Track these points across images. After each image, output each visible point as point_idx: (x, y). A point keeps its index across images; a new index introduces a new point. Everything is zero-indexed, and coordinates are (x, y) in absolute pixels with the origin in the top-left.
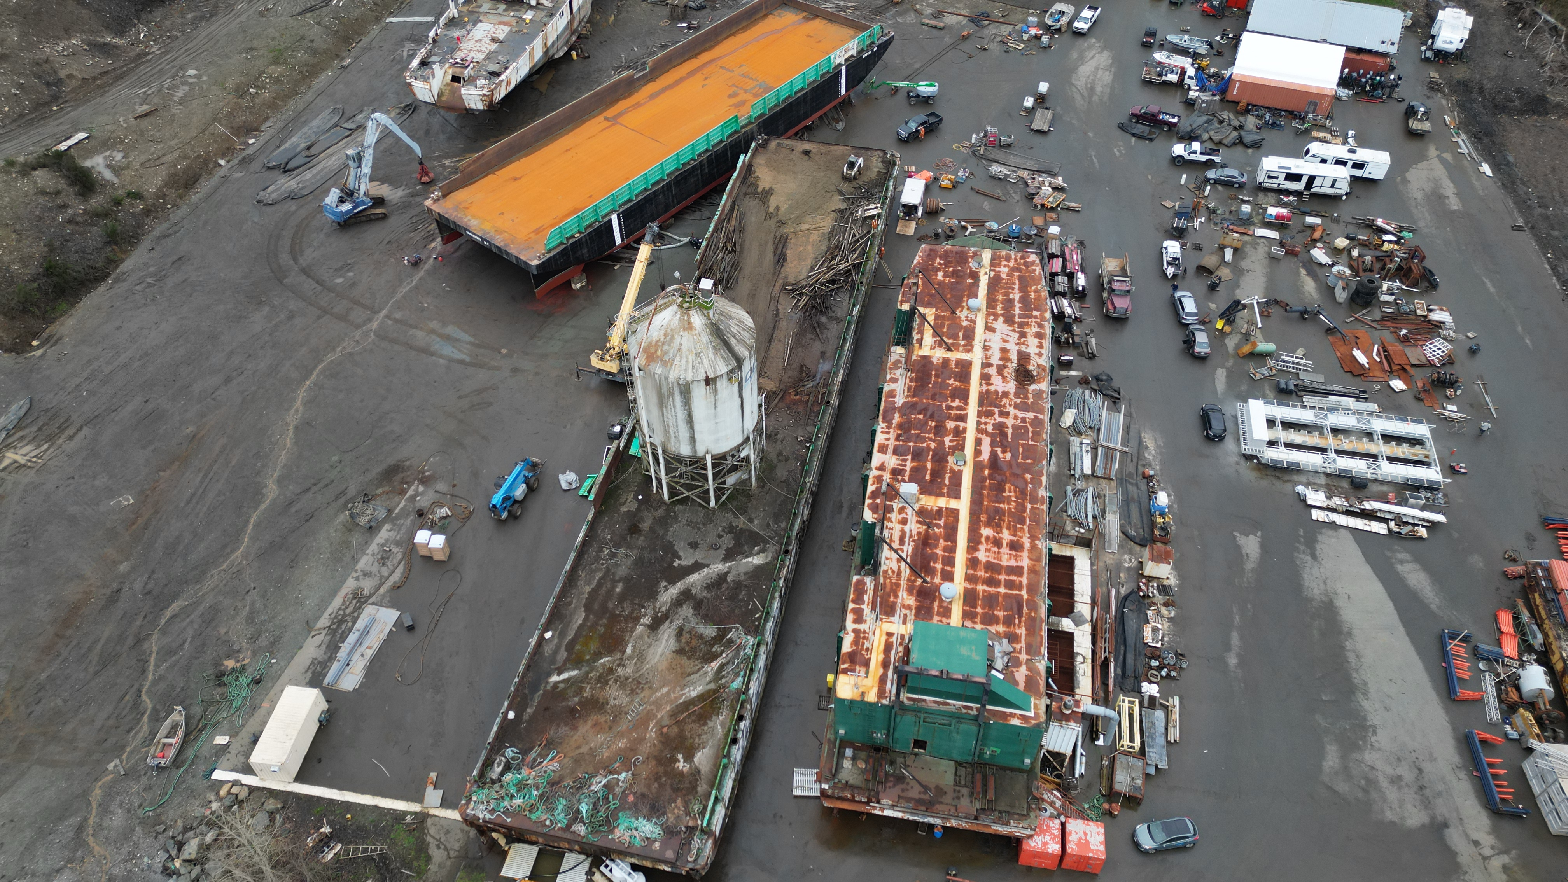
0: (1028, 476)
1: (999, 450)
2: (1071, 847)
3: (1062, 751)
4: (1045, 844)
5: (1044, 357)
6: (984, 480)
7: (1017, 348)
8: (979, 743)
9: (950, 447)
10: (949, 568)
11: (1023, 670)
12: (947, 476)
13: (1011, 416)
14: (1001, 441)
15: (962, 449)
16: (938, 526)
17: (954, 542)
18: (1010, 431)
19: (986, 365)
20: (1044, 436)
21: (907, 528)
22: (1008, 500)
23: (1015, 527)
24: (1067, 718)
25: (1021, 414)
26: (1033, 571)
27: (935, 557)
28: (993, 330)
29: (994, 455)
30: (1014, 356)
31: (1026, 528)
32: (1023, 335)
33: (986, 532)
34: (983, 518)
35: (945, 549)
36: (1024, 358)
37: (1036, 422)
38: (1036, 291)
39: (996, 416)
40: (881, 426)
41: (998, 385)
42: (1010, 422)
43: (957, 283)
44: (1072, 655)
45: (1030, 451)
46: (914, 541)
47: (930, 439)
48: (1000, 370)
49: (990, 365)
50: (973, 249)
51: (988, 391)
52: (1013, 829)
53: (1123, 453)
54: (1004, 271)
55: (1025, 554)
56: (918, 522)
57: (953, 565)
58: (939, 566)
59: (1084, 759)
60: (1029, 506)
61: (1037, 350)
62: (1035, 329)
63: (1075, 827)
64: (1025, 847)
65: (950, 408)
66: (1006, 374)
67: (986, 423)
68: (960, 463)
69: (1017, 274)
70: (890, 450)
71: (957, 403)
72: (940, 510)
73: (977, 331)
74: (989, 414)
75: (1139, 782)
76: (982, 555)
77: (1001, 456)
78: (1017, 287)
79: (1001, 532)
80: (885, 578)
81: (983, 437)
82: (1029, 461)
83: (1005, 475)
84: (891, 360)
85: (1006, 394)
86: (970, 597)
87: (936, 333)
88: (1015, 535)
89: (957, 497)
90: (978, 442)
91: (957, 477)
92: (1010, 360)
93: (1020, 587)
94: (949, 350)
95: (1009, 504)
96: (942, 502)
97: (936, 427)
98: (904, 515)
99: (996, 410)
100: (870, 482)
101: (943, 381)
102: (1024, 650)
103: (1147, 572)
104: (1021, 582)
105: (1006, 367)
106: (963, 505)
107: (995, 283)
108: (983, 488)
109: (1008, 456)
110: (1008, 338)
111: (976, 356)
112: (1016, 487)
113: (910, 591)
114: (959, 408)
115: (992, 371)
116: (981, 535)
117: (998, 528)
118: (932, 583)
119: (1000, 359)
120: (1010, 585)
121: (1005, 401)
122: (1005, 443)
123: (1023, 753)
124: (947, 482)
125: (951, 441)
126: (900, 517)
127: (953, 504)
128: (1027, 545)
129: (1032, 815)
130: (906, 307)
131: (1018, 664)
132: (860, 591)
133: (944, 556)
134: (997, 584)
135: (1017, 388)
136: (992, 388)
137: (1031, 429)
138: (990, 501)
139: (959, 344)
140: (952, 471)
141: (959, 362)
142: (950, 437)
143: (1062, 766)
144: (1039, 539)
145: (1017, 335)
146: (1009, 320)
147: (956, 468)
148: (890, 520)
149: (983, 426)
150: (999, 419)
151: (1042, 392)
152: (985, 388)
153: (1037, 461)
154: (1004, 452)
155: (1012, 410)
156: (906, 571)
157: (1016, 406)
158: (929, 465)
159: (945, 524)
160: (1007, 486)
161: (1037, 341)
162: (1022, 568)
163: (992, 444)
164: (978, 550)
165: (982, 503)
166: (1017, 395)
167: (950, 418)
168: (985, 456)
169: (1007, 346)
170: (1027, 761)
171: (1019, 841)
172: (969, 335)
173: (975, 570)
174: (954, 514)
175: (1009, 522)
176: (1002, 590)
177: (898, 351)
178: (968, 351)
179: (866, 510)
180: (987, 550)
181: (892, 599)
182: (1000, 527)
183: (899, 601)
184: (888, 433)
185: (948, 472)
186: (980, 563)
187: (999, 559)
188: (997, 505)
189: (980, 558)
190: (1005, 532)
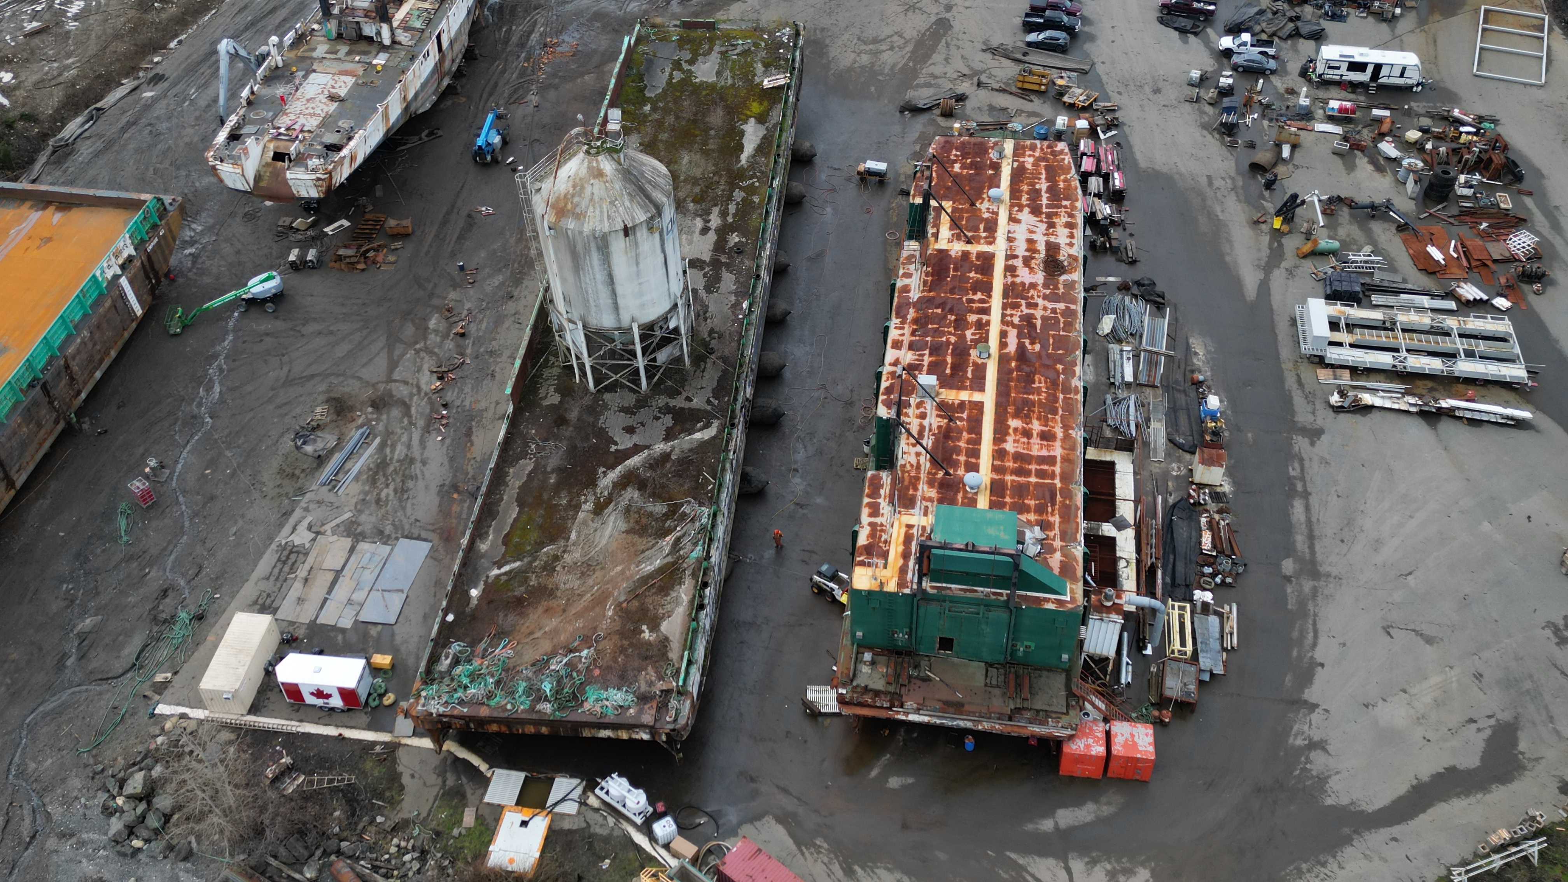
0: (1060, 367)
1: (1027, 342)
2: (1117, 749)
3: (1105, 653)
4: (1088, 746)
5: (1076, 247)
6: (1011, 371)
7: (1045, 238)
8: (1011, 636)
9: (972, 341)
10: (973, 460)
11: (1058, 556)
12: (970, 369)
13: (1040, 307)
14: (1029, 332)
15: (986, 340)
16: (961, 419)
17: (979, 434)
18: (1039, 323)
19: (1010, 257)
20: (1077, 326)
21: (926, 423)
22: (1038, 391)
23: (1046, 418)
24: (1109, 610)
25: (1051, 306)
26: (1066, 460)
27: (958, 451)
28: (1018, 221)
29: (1021, 347)
30: (1041, 247)
31: (1058, 418)
32: (1051, 225)
33: (1014, 423)
34: (1011, 409)
35: (969, 442)
36: (1053, 249)
37: (1069, 313)
38: (1065, 181)
39: (1023, 308)
40: (895, 321)
41: (1024, 276)
42: (1038, 313)
43: (976, 174)
44: (1114, 560)
45: (1061, 342)
46: (934, 435)
47: (950, 333)
48: (1027, 262)
49: (1016, 257)
50: (993, 140)
51: (1013, 283)
52: (1053, 729)
53: (1167, 356)
54: (1029, 162)
55: (1058, 444)
56: (938, 416)
57: (978, 456)
58: (962, 458)
59: (1130, 668)
61: (1068, 241)
62: (1064, 219)
63: (1122, 730)
64: (1066, 749)
65: (973, 301)
66: (1033, 265)
67: (1012, 316)
68: (985, 355)
69: (1043, 164)
70: (906, 345)
71: (979, 296)
72: (962, 403)
73: (999, 222)
74: (1016, 306)
75: (1192, 687)
76: (1010, 446)
77: (1029, 347)
78: (1043, 176)
79: (1031, 422)
80: (903, 472)
81: (1009, 329)
82: (1061, 352)
83: (1033, 366)
84: (905, 254)
85: (1033, 286)
86: (997, 489)
87: (955, 224)
88: (1046, 426)
89: (982, 389)
90: (1003, 335)
91: (980, 371)
92: (1038, 252)
93: (1053, 476)
94: (969, 242)
95: (1039, 394)
96: (964, 396)
97: (956, 320)
98: (922, 410)
99: (1023, 302)
100: (884, 378)
101: (963, 275)
102: (1058, 537)
103: (1197, 478)
104: (1053, 472)
105: (1034, 258)
106: (988, 397)
107: (1018, 174)
108: (1010, 380)
109: (1037, 347)
110: (1035, 229)
111: (999, 248)
112: (1046, 378)
113: (931, 483)
114: (982, 301)
115: (1018, 263)
116: (1009, 427)
117: (1027, 419)
118: (955, 475)
119: (1027, 250)
120: (1041, 474)
121: (1032, 292)
122: (1034, 335)
123: (1061, 649)
124: (969, 375)
125: (973, 334)
126: (918, 412)
127: (977, 397)
128: (1060, 435)
129: (1072, 713)
130: (919, 200)
131: (1052, 551)
132: (876, 486)
133: (967, 449)
134: (1028, 473)
135: (1045, 278)
136: (1018, 280)
137: (1062, 320)
138: (1017, 392)
139: (980, 237)
140: (975, 364)
141: (980, 255)
142: (972, 330)
143: (1105, 674)
144: (1073, 429)
145: (1045, 226)
146: (1036, 211)
147: (980, 361)
148: (907, 415)
149: (1009, 318)
150: (1026, 311)
151: (1074, 282)
152: (1010, 280)
153: (1070, 351)
154: (1032, 343)
155: (1040, 301)
156: (925, 463)
157: (1045, 297)
158: (949, 359)
159: (968, 417)
160: (1037, 377)
161: (1067, 231)
162: (1055, 457)
163: (1019, 336)
164: (1005, 441)
165: (1009, 395)
166: (1046, 286)
167: (972, 311)
168: (1012, 347)
169: (1034, 237)
170: (1065, 657)
171: (1058, 743)
172: (991, 226)
173: (1002, 461)
174: (979, 406)
175: (1040, 412)
176: (1033, 479)
177: (912, 246)
178: (990, 243)
179: (880, 405)
180: (1015, 441)
181: (911, 492)
182: (1031, 418)
183: (919, 493)
184: (903, 328)
185: (971, 365)
186: (1008, 454)
187: (1030, 449)
188: (1025, 396)
189: (1008, 449)
190: (1035, 422)
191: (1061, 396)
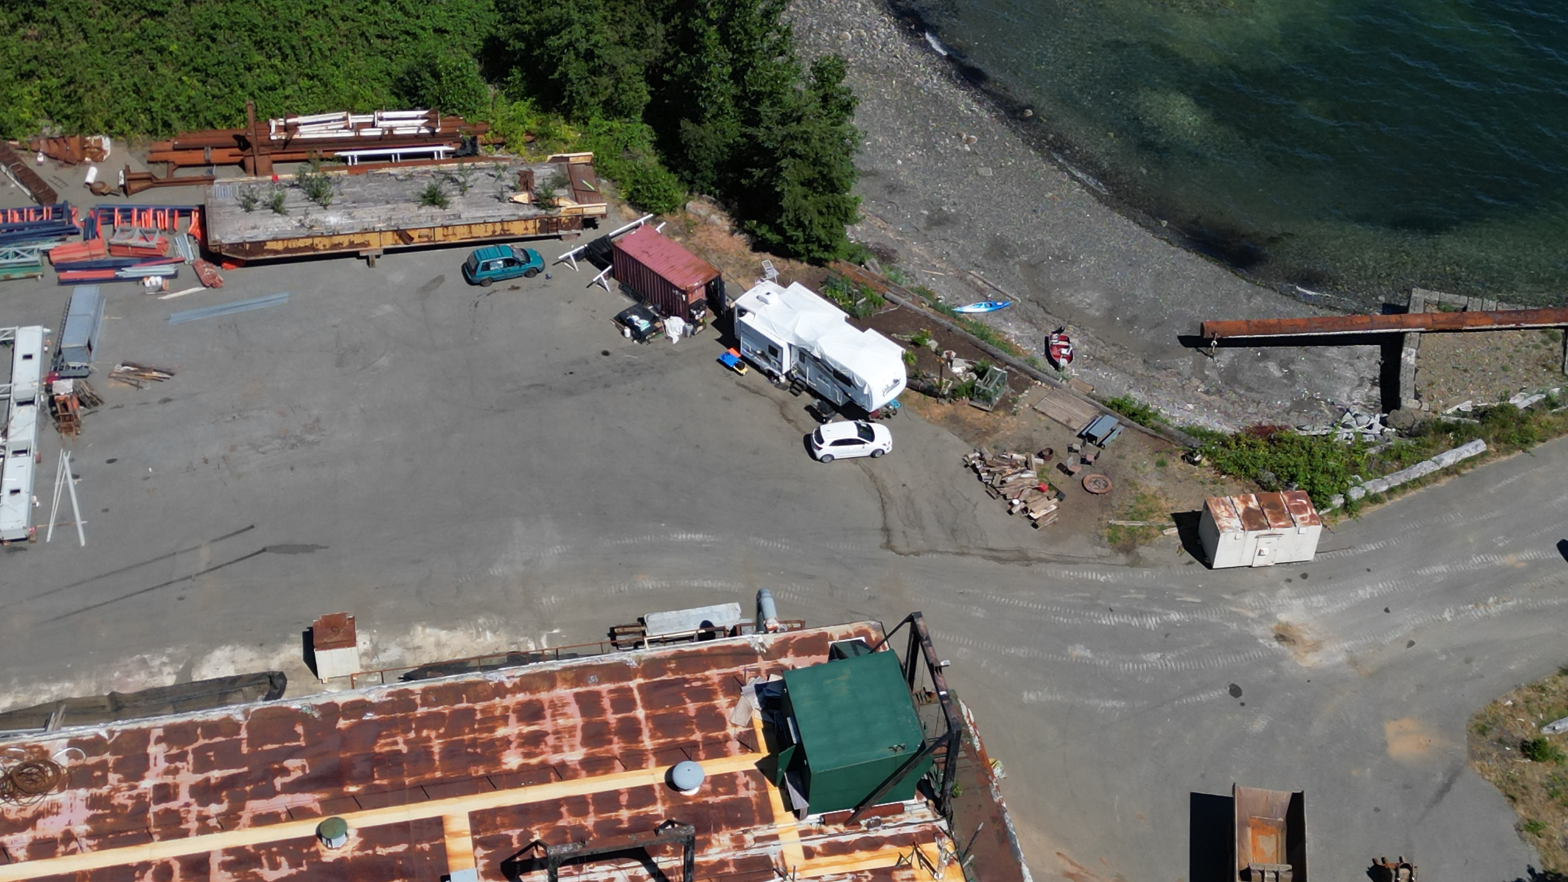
0: (342, 724)
1: (278, 782)
6: (372, 791)
9: (293, 867)
10: (622, 798)
12: (381, 851)
13: (167, 780)
14: (252, 783)
17: (556, 804)
18: (219, 774)
22: (418, 742)
23: (483, 721)
25: (160, 765)
27: (606, 825)
31: (477, 707)
33: (512, 760)
34: (478, 771)
35: (581, 813)
37: (177, 735)
39: (174, 805)
41: (65, 822)
42: (187, 779)
48: (17, 826)
49: (3, 848)
51: (94, 835)
55: (544, 696)
57: (616, 793)
58: (625, 814)
60: (421, 711)
66: (28, 814)
67: (202, 819)
72: (482, 843)
74: (172, 819)
76: (574, 755)
77: (296, 775)
79: (503, 738)
81: (245, 814)
82: (299, 729)
83: (349, 760)
85: (98, 802)
86: (678, 755)
88: (505, 718)
89: (436, 822)
90: (264, 819)
91: (382, 834)
95: (427, 740)
96: (460, 844)
99: (157, 808)
104: (613, 692)
106: (456, 809)
108: (398, 786)
109: (294, 763)
112: (378, 737)
114: (163, 875)
115: (22, 839)
116: (523, 767)
117: (496, 745)
120: (624, 705)
121: (120, 800)
122: (255, 775)
124: (401, 848)
125: (275, 867)
127: (459, 825)
128: (521, 697)
133: (598, 812)
134: (629, 723)
135: (72, 787)
136: (82, 829)
137: (201, 742)
138: (432, 769)
140: (365, 845)
142: (264, 870)
144: (499, 684)
147: (356, 840)
149: (212, 822)
150: (184, 799)
151: (76, 744)
152: (82, 843)
154: (285, 772)
155: (149, 783)
157: (133, 778)
159: (514, 825)
160: (378, 751)
162: (577, 695)
163: (266, 795)
164: (561, 764)
165: (440, 782)
166: (95, 783)
168: (307, 799)
173: (610, 759)
174: (478, 819)
175: (473, 731)
176: (641, 713)
180: (557, 749)
182: (492, 742)
185: (370, 852)
186: (592, 754)
187: (571, 730)
188: (437, 757)
189: (580, 757)
190: (501, 732)
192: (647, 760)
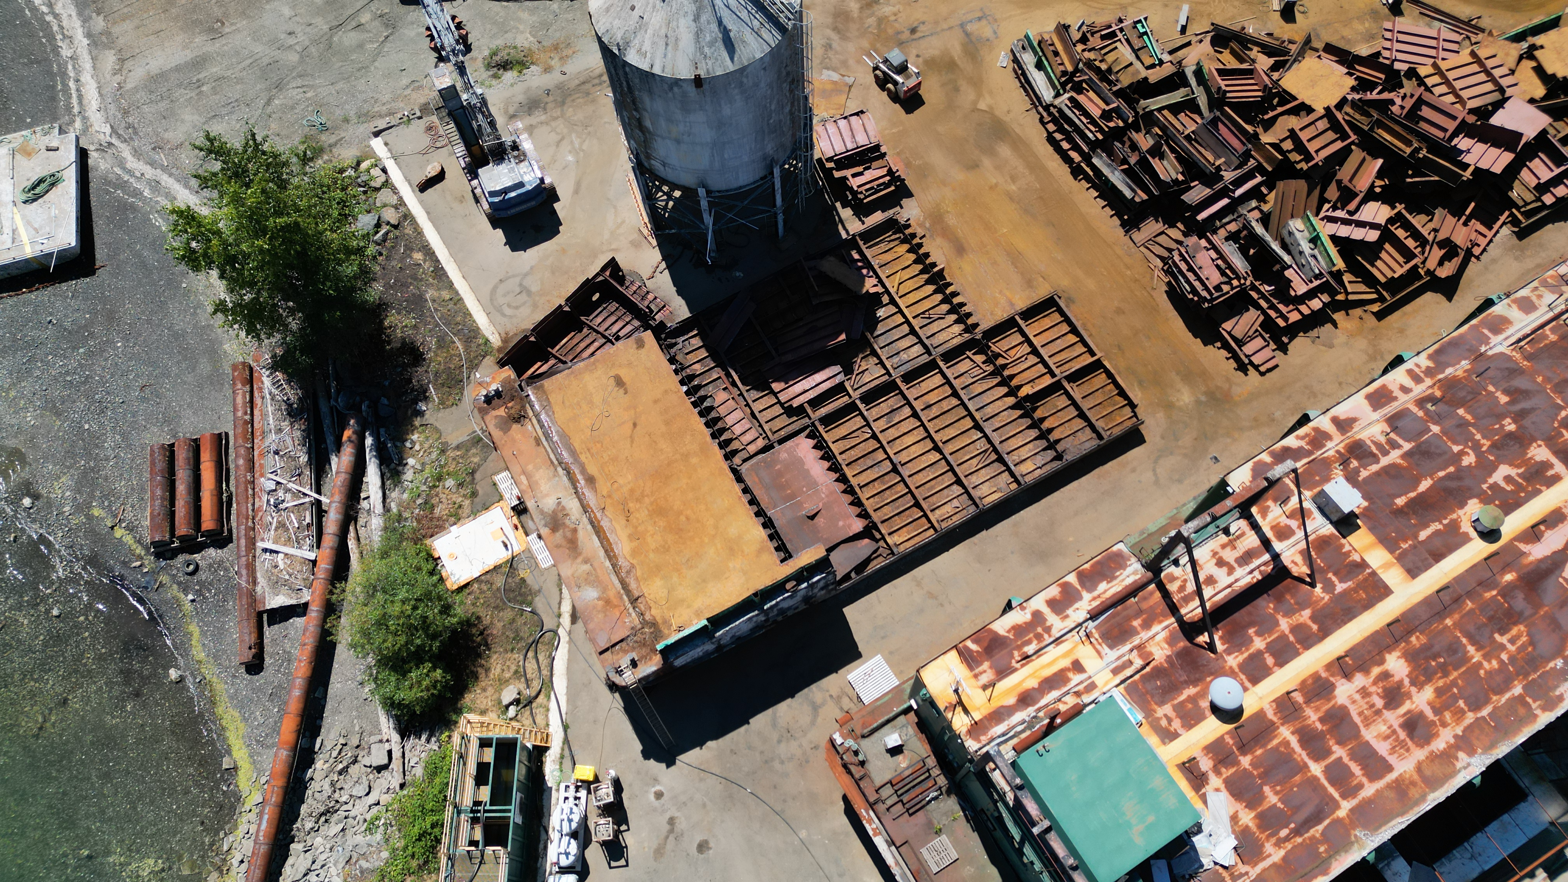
9: (1495, 487)
10: (1268, 662)
12: (1435, 526)
15: (1513, 507)
16: (1329, 587)
17: (1324, 633)
22: (1492, 650)
23: (1453, 700)
26: (1401, 789)
27: (1268, 627)
31: (1470, 717)
33: (1396, 664)
34: (1416, 640)
35: (1298, 629)
40: (1421, 360)
47: (1476, 447)
55: (1418, 755)
56: (1305, 553)
57: (1281, 663)
58: (1259, 644)
68: (1482, 526)
70: (1391, 410)
72: (1363, 565)
76: (1346, 691)
79: (1420, 686)
83: (1537, 606)
86: (1250, 733)
88: (1437, 712)
90: (1553, 519)
91: (1446, 544)
95: (1488, 657)
96: (1378, 558)
97: (1509, 434)
98: (1294, 524)
100: (1303, 430)
104: (1359, 788)
106: (1407, 592)
108: (1474, 595)
112: (1531, 644)
116: (1382, 662)
117: (1423, 675)
118: (1216, 660)
124: (1423, 535)
125: (1508, 479)
126: (1285, 520)
127: (1393, 576)
128: (1439, 744)
133: (1283, 637)
134: (1317, 756)
138: (1459, 625)
140: (1455, 526)
142: (1513, 472)
144: (1471, 754)
147: (1465, 529)
158: (1425, 485)
159: (1345, 592)
160: (1519, 629)
162: (1390, 769)
164: (1349, 678)
165: (1441, 616)
168: (1538, 552)
173: (1309, 702)
174: (1380, 591)
175: (1454, 683)
176: (1316, 769)
179: (1249, 465)
180: (1364, 692)
181: (1136, 623)
182: (1429, 680)
183: (1144, 635)
184: (1417, 379)
185: (1445, 522)
186: (1329, 700)
187: (1368, 722)
188: (1464, 640)
189: (1337, 692)
190: (1428, 692)
191: (1518, 690)
192: (1275, 714)
